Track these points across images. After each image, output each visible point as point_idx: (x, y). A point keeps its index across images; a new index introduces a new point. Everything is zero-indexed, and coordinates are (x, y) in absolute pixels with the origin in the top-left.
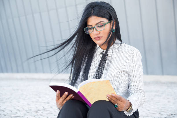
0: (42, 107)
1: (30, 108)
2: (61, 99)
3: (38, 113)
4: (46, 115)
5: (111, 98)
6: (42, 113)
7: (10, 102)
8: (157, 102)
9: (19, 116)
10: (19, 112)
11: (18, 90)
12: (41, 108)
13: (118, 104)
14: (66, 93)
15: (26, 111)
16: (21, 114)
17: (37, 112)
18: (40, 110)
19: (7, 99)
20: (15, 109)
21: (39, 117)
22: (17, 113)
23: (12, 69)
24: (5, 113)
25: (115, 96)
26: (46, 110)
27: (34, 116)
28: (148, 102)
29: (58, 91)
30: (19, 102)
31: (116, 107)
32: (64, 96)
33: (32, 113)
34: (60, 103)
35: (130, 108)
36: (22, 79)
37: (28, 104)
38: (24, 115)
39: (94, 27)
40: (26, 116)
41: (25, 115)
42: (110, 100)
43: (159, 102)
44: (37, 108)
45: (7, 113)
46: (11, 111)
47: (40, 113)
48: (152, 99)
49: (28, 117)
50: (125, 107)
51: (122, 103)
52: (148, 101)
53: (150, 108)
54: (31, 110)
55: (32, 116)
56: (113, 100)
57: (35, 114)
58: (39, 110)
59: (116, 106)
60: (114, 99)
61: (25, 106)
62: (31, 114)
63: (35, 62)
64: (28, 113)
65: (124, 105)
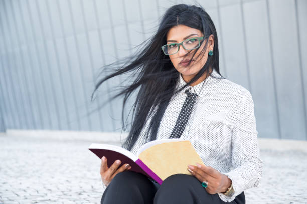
0: (91, 187)
1: (69, 188)
2: (109, 172)
3: (81, 196)
4: (94, 199)
5: (195, 171)
6: (88, 196)
7: (39, 177)
8: (289, 186)
9: (50, 200)
10: (51, 193)
11: (55, 158)
12: (87, 188)
13: (207, 181)
14: (118, 162)
15: (63, 192)
16: (54, 197)
17: (80, 194)
18: (87, 191)
19: (34, 172)
20: (45, 188)
21: (82, 202)
22: (46, 195)
23: (50, 124)
24: (27, 195)
25: (202, 168)
26: (97, 192)
27: (74, 201)
28: (274, 185)
29: (104, 158)
30: (53, 178)
31: (203, 186)
32: (114, 166)
33: (71, 196)
34: (108, 177)
35: (230, 189)
36: (66, 141)
37: (67, 181)
38: (57, 199)
39: (181, 44)
40: (62, 201)
41: (59, 198)
42: (194, 174)
43: (293, 186)
44: (81, 188)
45: (30, 195)
46: (37, 192)
47: (85, 196)
48: (282, 180)
49: (63, 203)
50: (220, 187)
51: (214, 179)
52: (275, 182)
53: (276, 194)
54: (70, 191)
55: (70, 201)
56: (199, 175)
57: (75, 197)
58: (84, 192)
59: (205, 184)
60: (200, 172)
61: (62, 184)
62: (69, 197)
63: (89, 115)
64: (65, 195)
65: (218, 184)
